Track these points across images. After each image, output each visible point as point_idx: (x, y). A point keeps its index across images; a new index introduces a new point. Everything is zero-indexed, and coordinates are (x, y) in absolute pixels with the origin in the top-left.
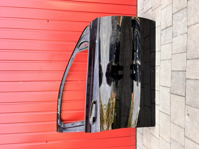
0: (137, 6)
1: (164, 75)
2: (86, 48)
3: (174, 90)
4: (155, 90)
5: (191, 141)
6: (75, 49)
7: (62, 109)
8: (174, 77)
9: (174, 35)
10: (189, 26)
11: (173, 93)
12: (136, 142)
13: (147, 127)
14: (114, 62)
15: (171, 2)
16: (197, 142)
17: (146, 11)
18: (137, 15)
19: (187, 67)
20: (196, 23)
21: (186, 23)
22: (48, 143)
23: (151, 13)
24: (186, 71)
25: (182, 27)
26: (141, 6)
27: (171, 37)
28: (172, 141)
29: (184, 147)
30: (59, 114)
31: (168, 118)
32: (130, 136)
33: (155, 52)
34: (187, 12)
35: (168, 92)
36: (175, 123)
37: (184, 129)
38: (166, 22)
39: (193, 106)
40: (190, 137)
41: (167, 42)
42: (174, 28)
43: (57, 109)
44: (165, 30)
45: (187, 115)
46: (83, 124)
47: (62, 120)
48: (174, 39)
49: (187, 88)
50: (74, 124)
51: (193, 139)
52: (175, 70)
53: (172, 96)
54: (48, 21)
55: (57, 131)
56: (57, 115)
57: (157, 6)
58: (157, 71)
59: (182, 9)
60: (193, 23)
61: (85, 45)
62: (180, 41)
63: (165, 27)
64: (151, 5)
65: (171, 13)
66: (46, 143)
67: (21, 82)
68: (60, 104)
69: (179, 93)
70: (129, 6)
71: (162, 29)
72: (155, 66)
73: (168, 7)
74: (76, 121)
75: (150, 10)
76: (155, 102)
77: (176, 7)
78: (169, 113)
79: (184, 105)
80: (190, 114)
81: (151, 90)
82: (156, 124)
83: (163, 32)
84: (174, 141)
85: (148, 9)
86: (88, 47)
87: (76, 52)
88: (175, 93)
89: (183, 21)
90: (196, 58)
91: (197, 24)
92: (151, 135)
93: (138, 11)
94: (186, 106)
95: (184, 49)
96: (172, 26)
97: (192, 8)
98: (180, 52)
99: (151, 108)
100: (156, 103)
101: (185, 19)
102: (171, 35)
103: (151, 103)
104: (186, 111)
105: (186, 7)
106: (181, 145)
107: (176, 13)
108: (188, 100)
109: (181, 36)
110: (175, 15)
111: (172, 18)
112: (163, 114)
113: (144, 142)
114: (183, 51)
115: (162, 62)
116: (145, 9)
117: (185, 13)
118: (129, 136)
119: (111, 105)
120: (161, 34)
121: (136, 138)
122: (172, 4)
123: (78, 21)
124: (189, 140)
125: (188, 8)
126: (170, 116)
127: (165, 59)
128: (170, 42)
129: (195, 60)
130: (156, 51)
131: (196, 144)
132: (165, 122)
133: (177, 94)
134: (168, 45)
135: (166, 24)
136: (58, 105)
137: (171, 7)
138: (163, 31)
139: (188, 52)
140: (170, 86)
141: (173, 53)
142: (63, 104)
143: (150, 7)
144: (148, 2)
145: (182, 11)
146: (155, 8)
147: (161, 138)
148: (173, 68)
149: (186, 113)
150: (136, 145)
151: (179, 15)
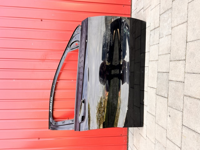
0: (131, 5)
1: (151, 76)
2: (77, 47)
3: (159, 92)
4: (144, 91)
5: (171, 142)
6: (66, 48)
7: (54, 108)
8: (159, 78)
9: (161, 37)
10: (173, 27)
11: (158, 94)
12: (128, 142)
13: (137, 128)
14: (107, 61)
15: (159, 3)
16: (176, 144)
17: (138, 11)
18: (131, 15)
19: (170, 68)
20: (179, 24)
21: (171, 24)
22: (40, 140)
23: (143, 13)
24: (169, 72)
25: (167, 28)
26: (135, 6)
27: (158, 38)
28: (157, 142)
29: (166, 148)
30: (51, 112)
31: (153, 119)
32: (122, 135)
33: (144, 53)
34: (171, 13)
35: (154, 93)
36: (159, 124)
37: (166, 130)
38: (154, 22)
39: (174, 108)
40: (171, 139)
41: (155, 43)
42: (161, 29)
43: (50, 107)
44: (153, 31)
45: (169, 116)
46: (73, 123)
47: (54, 118)
48: (161, 40)
49: (169, 90)
50: (64, 122)
51: (173, 141)
52: (160, 71)
53: (157, 97)
54: (42, 21)
55: (49, 129)
56: (49, 113)
57: (148, 6)
58: (146, 72)
59: (168, 10)
60: (176, 25)
61: (76, 44)
62: (165, 42)
63: (154, 28)
64: (143, 5)
65: (159, 14)
66: (38, 140)
67: (14, 80)
68: (52, 102)
69: (163, 94)
70: (123, 6)
71: (151, 30)
72: (144, 67)
73: (157, 7)
74: (68, 119)
75: (142, 10)
76: (143, 102)
77: (163, 8)
78: (154, 114)
79: (166, 107)
80: (171, 115)
81: (140, 90)
82: (144, 125)
83: (152, 33)
84: (158, 142)
85: (141, 9)
86: (79, 46)
87: (67, 52)
88: (159, 94)
89: (168, 22)
90: (178, 59)
91: (179, 26)
92: (140, 135)
93: (132, 11)
94: (168, 107)
95: (168, 50)
96: (159, 27)
97: (176, 9)
98: (165, 53)
99: (140, 108)
100: (145, 103)
101: (170, 19)
102: (158, 35)
103: (140, 104)
104: (168, 113)
105: (171, 8)
106: (164, 146)
107: (163, 13)
108: (170, 102)
109: (167, 37)
110: (162, 15)
111: (159, 18)
112: (150, 115)
113: (134, 142)
114: (167, 53)
115: (151, 62)
116: (138, 9)
117: (170, 14)
118: (120, 135)
119: (103, 104)
120: (150, 35)
121: (128, 138)
122: (159, 5)
123: (72, 20)
124: (170, 142)
125: (173, 9)
126: (155, 116)
127: (152, 60)
128: (158, 43)
129: (176, 62)
130: (146, 52)
131: (176, 146)
132: (151, 123)
133: (161, 95)
134: (156, 46)
135: (154, 24)
136: (51, 103)
137: (159, 8)
138: (152, 31)
139: (171, 54)
140: (156, 87)
141: (160, 54)
142: (55, 102)
143: (142, 7)
144: (140, 2)
145: (167, 12)
146: (146, 8)
147: (148, 138)
148: (159, 70)
149: (168, 114)
150: (127, 145)
151: (165, 16)
